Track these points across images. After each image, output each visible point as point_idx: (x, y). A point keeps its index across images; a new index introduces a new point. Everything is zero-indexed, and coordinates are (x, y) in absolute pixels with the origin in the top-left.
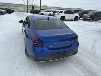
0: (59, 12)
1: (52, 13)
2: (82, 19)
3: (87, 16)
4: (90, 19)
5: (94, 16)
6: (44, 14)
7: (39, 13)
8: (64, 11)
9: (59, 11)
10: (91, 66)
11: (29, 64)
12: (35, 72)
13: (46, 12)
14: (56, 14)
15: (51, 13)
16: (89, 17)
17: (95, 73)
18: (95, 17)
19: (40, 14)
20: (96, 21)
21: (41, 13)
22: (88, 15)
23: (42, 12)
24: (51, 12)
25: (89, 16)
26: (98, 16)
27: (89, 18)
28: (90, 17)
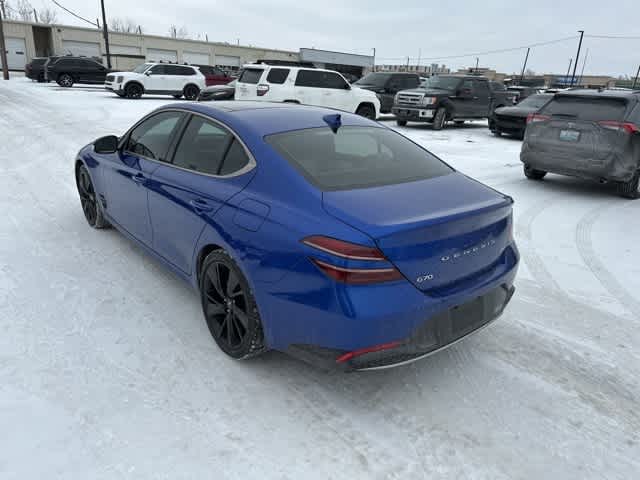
0: (265, 75)
1: (199, 79)
2: (391, 115)
3: (415, 98)
4: (435, 114)
5: (450, 101)
6: (147, 88)
7: (112, 79)
8: (294, 71)
9: (261, 71)
10: (580, 354)
11: (289, 402)
12: (352, 438)
13: (156, 70)
14: (244, 90)
15: (191, 79)
16: (428, 107)
17: (613, 379)
18: (457, 105)
19: (115, 86)
20: (460, 126)
21: (121, 79)
22: (419, 92)
23: (129, 76)
24: (192, 72)
25: (427, 101)
26: (470, 99)
27: (429, 114)
28: (435, 107)
